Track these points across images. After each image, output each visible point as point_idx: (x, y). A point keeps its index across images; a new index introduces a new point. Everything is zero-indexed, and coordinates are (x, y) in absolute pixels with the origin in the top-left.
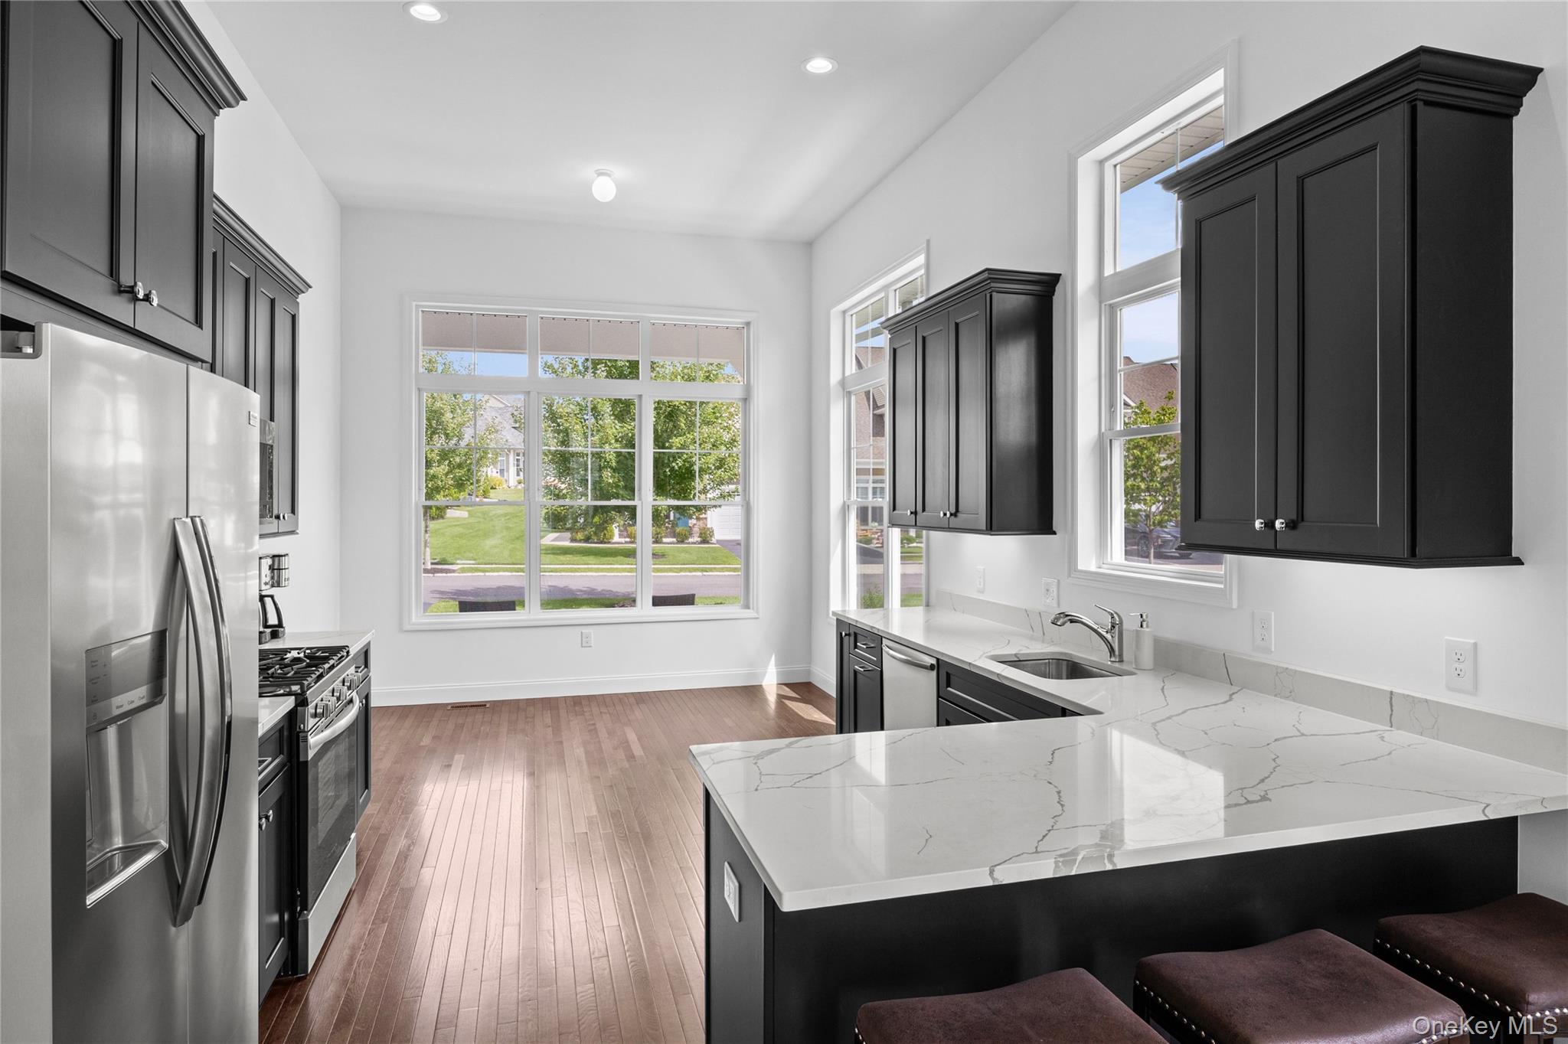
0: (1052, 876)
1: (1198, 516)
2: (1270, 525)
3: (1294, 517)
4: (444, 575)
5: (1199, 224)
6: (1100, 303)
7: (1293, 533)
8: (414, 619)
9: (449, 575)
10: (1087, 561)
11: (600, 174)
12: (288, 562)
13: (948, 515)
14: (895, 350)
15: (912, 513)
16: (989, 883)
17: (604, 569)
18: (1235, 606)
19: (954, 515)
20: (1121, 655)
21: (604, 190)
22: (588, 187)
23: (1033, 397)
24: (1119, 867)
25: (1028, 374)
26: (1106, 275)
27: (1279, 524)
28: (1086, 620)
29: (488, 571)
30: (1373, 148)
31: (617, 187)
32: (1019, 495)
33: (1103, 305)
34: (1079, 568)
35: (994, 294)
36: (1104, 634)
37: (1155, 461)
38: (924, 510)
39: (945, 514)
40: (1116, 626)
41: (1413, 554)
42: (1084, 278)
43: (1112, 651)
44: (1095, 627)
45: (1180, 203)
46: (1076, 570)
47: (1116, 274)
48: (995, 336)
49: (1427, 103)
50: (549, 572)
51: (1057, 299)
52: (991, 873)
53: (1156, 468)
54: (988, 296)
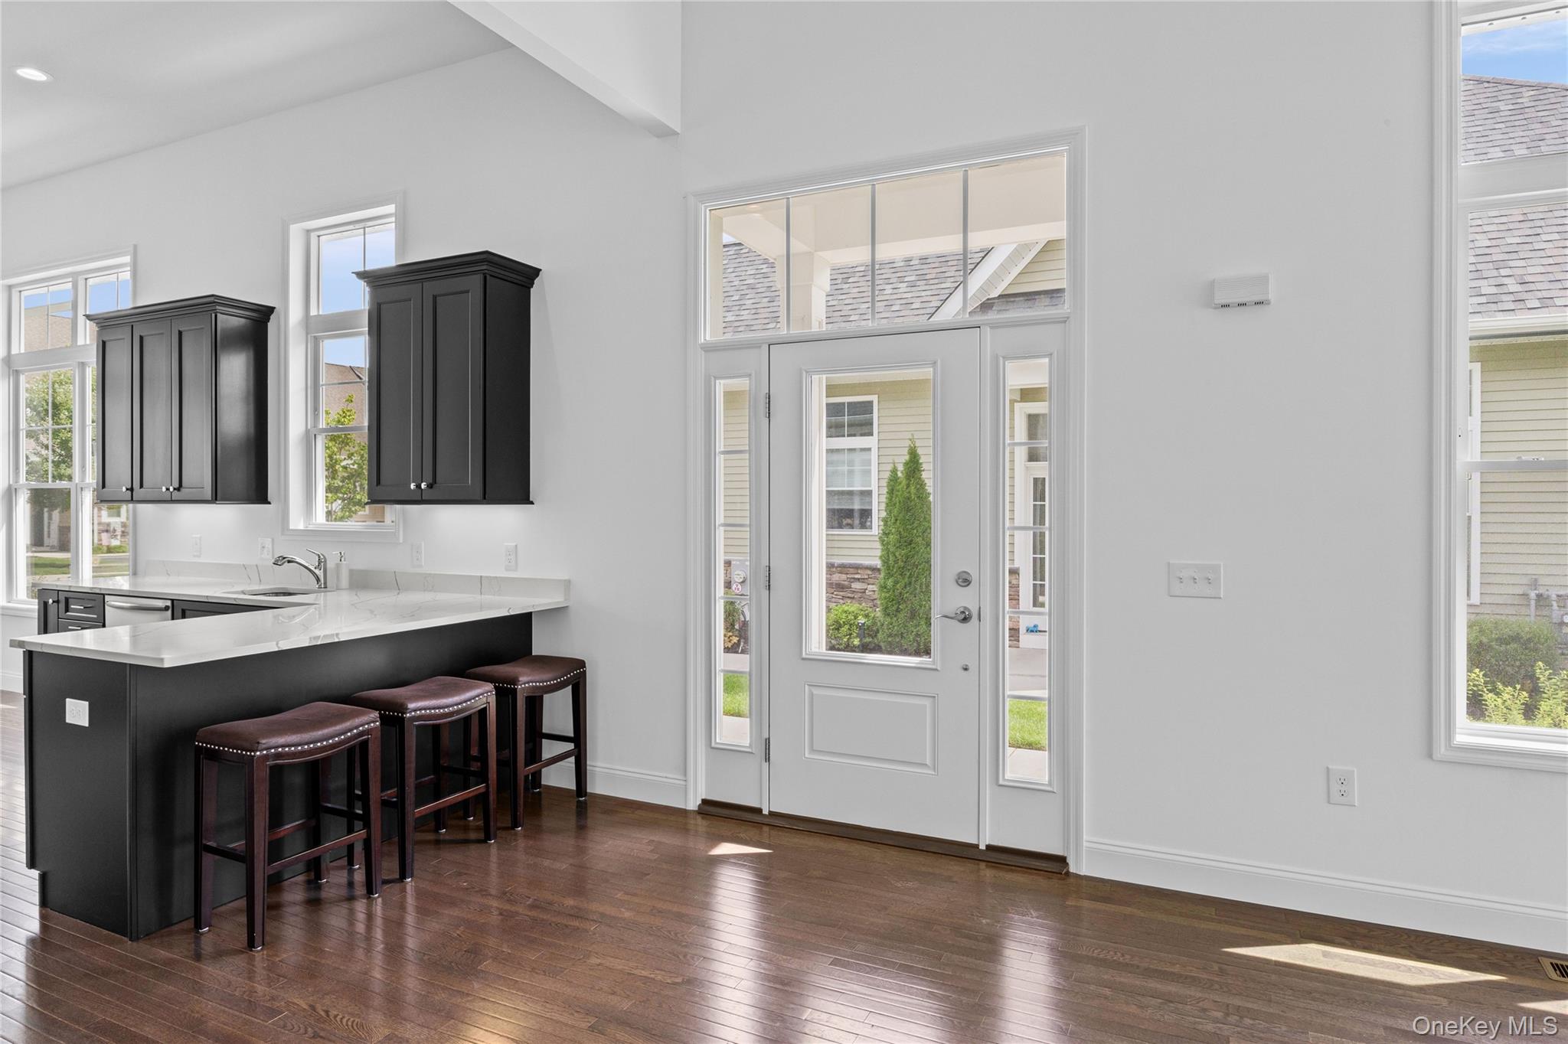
0: (307, 645)
1: (378, 483)
2: (418, 486)
3: (431, 481)
5: (379, 305)
6: (307, 334)
7: (430, 490)
10: (297, 522)
13: (171, 489)
14: (104, 343)
15: (127, 489)
16: (277, 650)
18: (401, 541)
19: (178, 489)
20: (325, 583)
23: (251, 399)
24: (342, 640)
25: (247, 380)
26: (311, 314)
27: (423, 486)
28: (298, 560)
30: (468, 292)
32: (239, 474)
33: (309, 336)
34: (291, 527)
35: (218, 315)
36: (313, 569)
37: (336, 461)
38: (141, 486)
39: (168, 489)
40: (322, 562)
41: (485, 498)
42: (294, 313)
43: (318, 580)
44: (307, 565)
45: (367, 289)
46: (288, 530)
47: (318, 315)
48: (218, 345)
49: (491, 276)
51: (271, 326)
52: (277, 644)
53: (337, 467)
54: (213, 315)
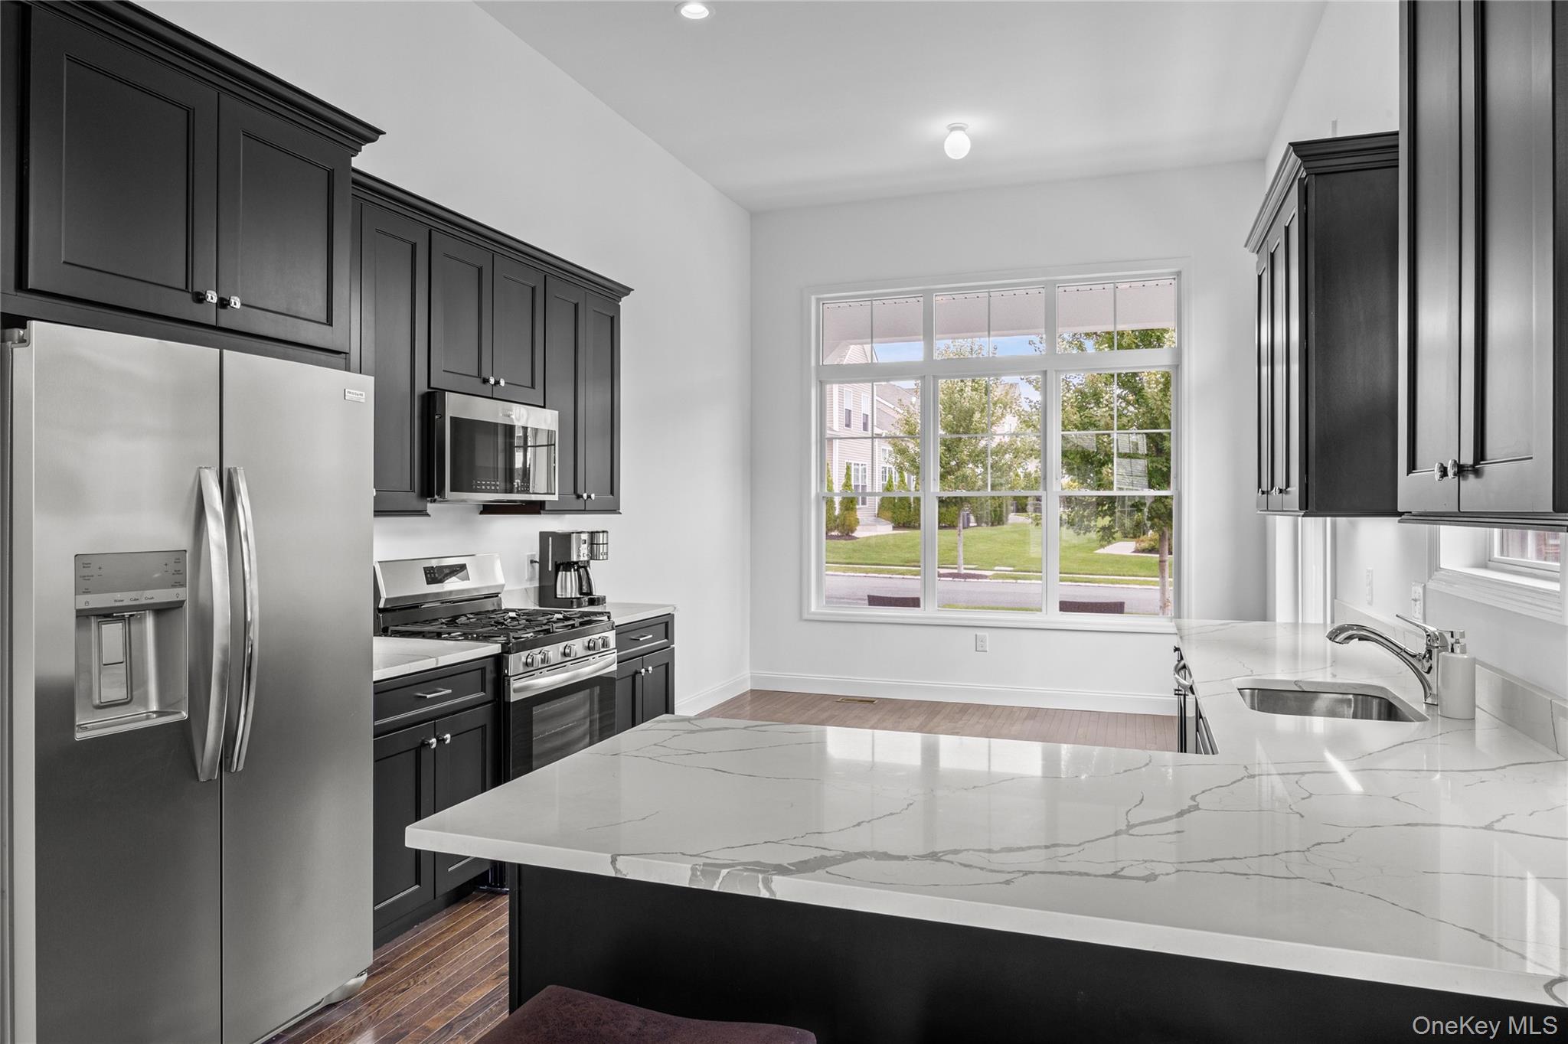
4: (976, 580)
8: (813, 609)
9: (980, 580)
11: (953, 129)
12: (607, 537)
17: (1152, 581)
19: (1286, 491)
20: (1438, 695)
21: (957, 146)
22: (938, 146)
29: (1020, 579)
31: (971, 140)
34: (1442, 566)
35: (1310, 178)
38: (1272, 488)
40: (1433, 649)
43: (1427, 687)
46: (1438, 570)
50: (1086, 582)
52: (614, 861)
54: (1303, 181)
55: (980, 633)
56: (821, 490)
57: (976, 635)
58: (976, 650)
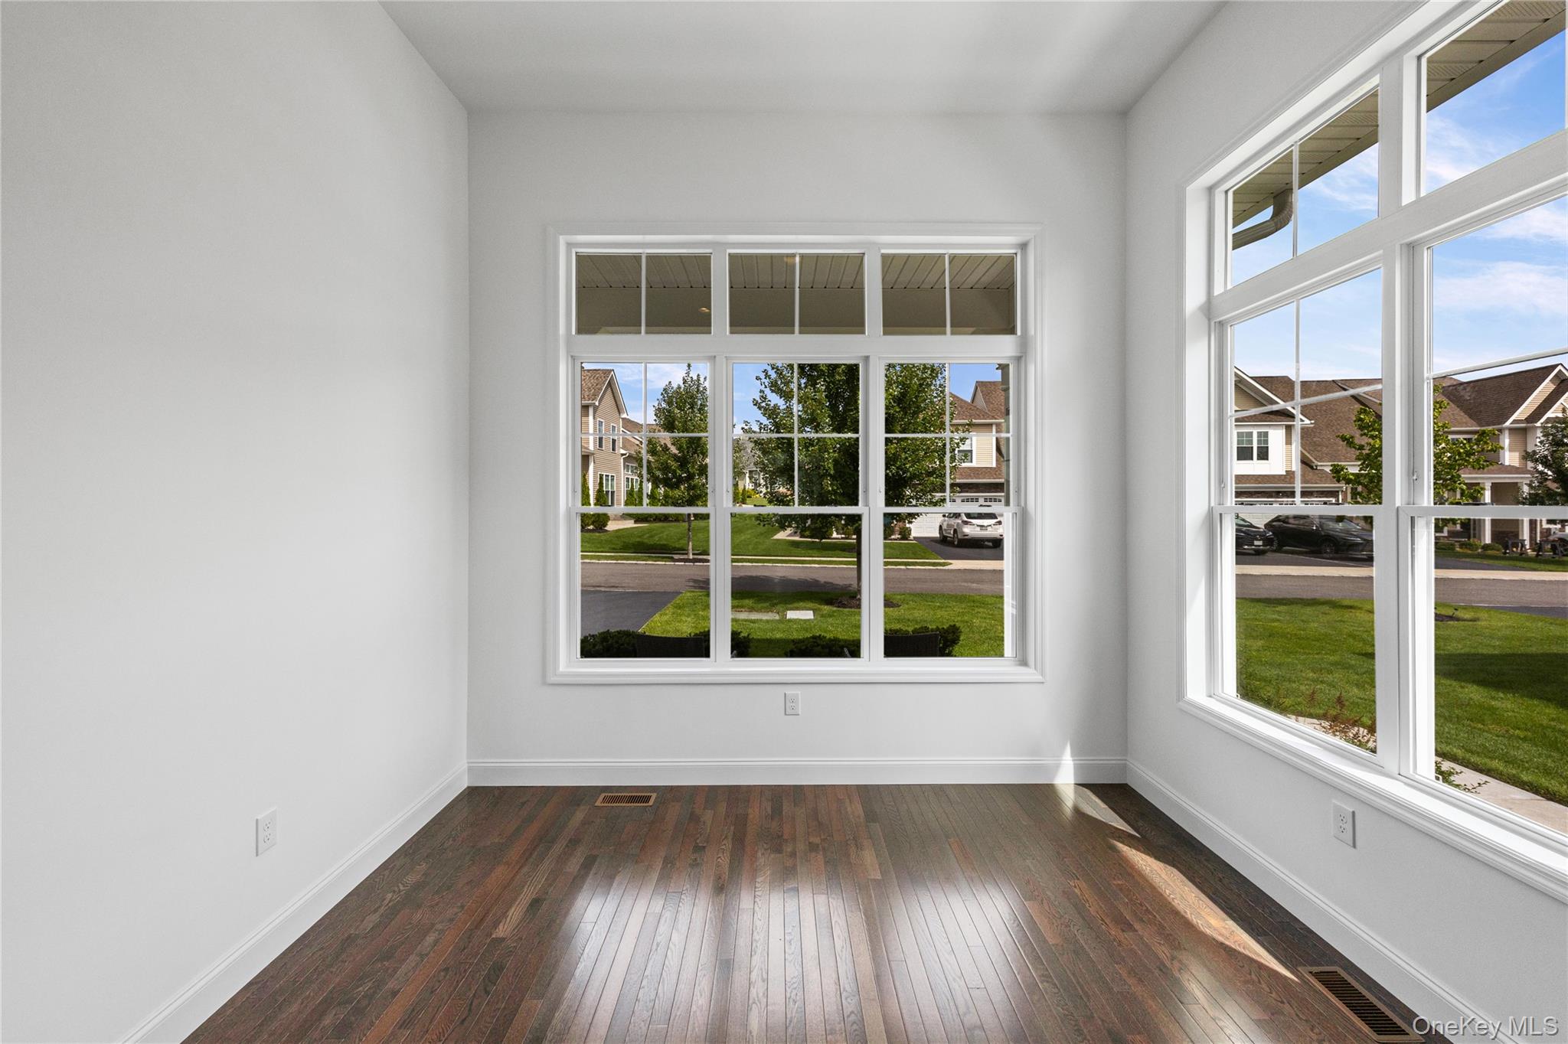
55: (790, 691)
56: (574, 505)
57: (785, 694)
58: (786, 714)
